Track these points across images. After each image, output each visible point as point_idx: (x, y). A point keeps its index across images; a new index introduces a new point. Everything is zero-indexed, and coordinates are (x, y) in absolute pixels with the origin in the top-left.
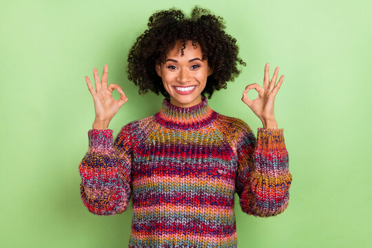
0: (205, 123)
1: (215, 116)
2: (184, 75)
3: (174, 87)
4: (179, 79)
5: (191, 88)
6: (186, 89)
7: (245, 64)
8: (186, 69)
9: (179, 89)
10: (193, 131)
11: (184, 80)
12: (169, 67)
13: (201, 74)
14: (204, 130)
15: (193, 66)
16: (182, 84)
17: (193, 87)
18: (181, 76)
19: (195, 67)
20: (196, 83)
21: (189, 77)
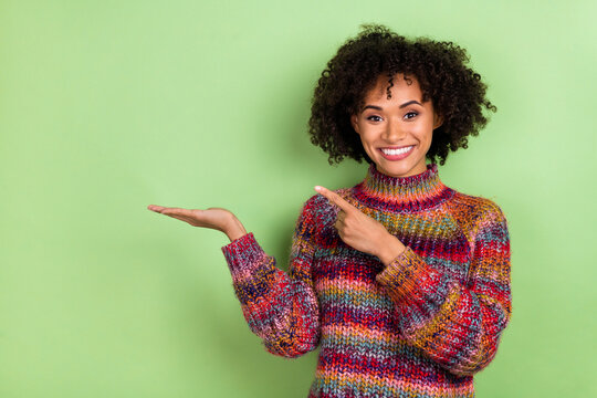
0: (430, 203)
1: (447, 193)
2: (393, 129)
3: (380, 150)
4: (384, 137)
5: (406, 150)
6: (398, 152)
7: (495, 109)
8: (397, 120)
9: (386, 152)
10: (408, 215)
11: (394, 137)
12: (369, 118)
13: (423, 126)
14: (428, 214)
15: (409, 114)
16: (390, 145)
17: (409, 149)
18: (388, 131)
19: (412, 115)
20: (414, 141)
21: (401, 133)
